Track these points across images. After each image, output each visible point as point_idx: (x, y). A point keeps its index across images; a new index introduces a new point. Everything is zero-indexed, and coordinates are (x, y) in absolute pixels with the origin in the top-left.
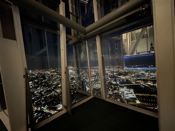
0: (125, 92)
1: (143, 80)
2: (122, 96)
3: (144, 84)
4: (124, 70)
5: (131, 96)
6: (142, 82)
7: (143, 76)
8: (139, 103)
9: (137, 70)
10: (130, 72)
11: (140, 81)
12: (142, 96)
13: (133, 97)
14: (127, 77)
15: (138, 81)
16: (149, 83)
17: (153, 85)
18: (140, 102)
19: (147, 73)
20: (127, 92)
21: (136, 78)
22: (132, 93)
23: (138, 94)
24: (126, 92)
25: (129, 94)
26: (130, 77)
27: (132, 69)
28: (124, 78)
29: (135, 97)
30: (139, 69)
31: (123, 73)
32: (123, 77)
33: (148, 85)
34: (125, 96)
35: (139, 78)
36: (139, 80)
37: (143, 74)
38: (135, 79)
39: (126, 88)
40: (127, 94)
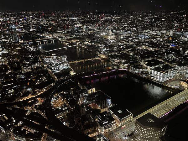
0: (53, 63)
1: (79, 39)
2: (50, 70)
3: (80, 45)
4: (49, 21)
5: (62, 67)
6: (78, 42)
7: (79, 32)
8: (74, 75)
9: (72, 21)
10: (60, 25)
11: (76, 41)
13: (66, 67)
14: (56, 35)
15: (73, 41)
16: (87, 42)
17: (90, 44)
18: (75, 73)
19: (85, 27)
20: (57, 63)
21: (70, 36)
22: (64, 62)
23: (73, 61)
24: (56, 62)
25: (60, 64)
26: (60, 35)
27: (64, 18)
28: (50, 37)
29: (69, 67)
30: (75, 18)
31: (48, 27)
32: (48, 35)
33: (85, 45)
34: (54, 69)
35: (75, 36)
36: (74, 39)
37: (79, 27)
38: (68, 38)
39: (54, 56)
40: (57, 65)
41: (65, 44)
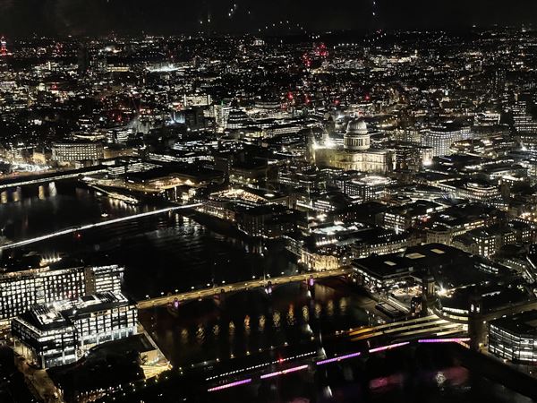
0: (45, 310)
1: (195, 171)
2: (24, 351)
3: (200, 207)
4: (34, 83)
5: (95, 332)
6: (186, 188)
7: (193, 137)
8: (164, 374)
9: (155, 80)
10: (90, 106)
11: (176, 182)
12: (184, 304)
13: (120, 332)
14: (67, 155)
15: (160, 186)
16: (237, 186)
18: (167, 367)
19: (225, 110)
20: (68, 306)
21: (145, 160)
22: (110, 303)
23: (155, 295)
24: (60, 304)
25: (84, 313)
26: (92, 153)
27: (112, 69)
28: (38, 164)
29: (134, 329)
30: (170, 68)
31: (24, 115)
32: (27, 155)
33: (228, 204)
34: (51, 345)
35: (169, 158)
36: (165, 171)
37: (193, 114)
38: (136, 167)
39: (54, 267)
40: (67, 318)
41: (118, 200)
